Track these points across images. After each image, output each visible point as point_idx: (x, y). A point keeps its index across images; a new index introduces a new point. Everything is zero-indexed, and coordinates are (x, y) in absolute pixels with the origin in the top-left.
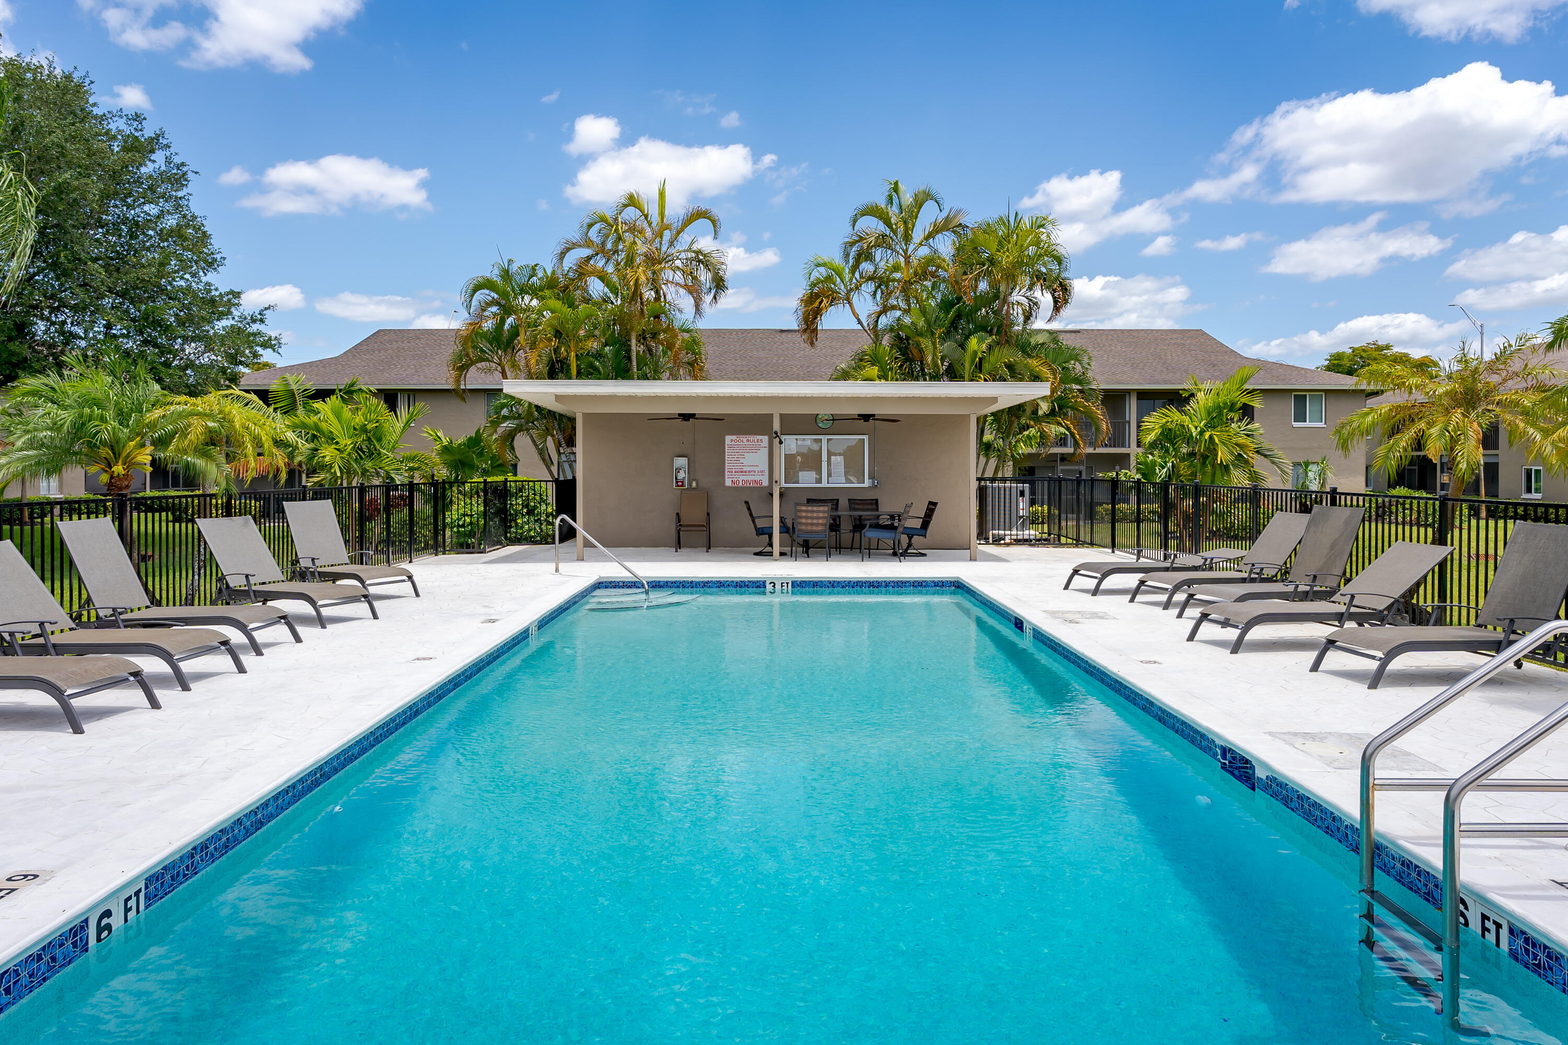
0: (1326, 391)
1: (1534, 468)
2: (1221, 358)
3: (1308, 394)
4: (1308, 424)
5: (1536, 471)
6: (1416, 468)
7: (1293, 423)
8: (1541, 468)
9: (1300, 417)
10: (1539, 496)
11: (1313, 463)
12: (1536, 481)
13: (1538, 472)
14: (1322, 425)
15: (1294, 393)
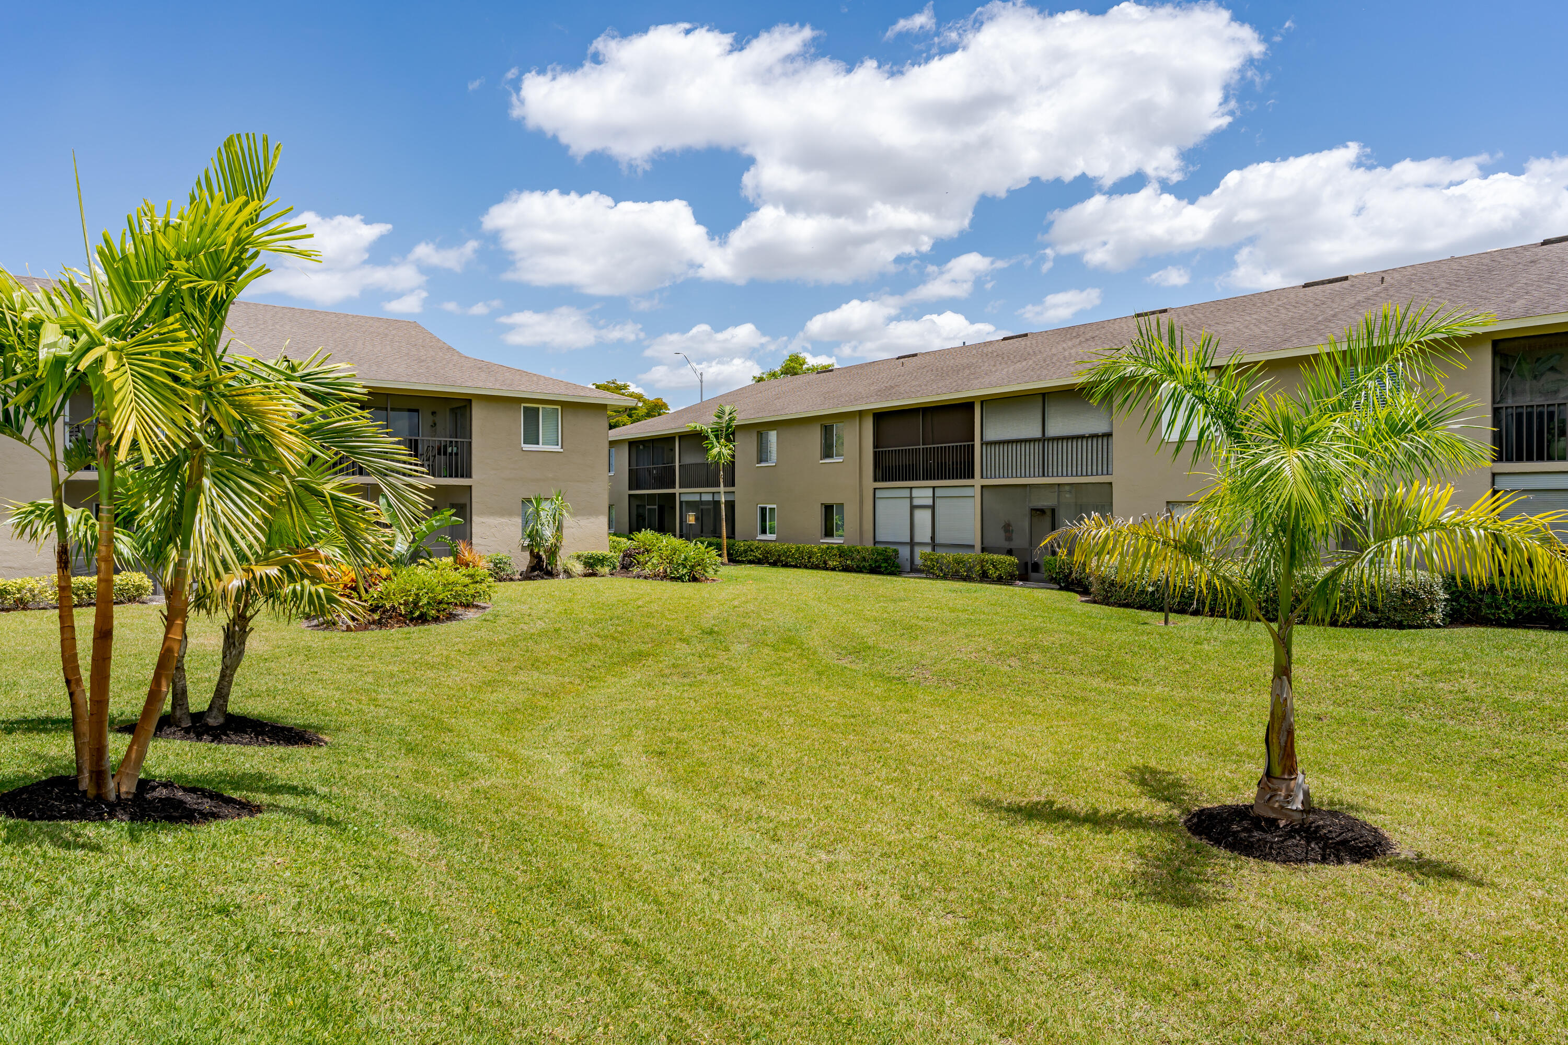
0: (564, 404)
1: (769, 506)
2: (433, 353)
3: (540, 406)
4: (540, 447)
5: (770, 509)
6: (656, 507)
7: (523, 445)
8: (774, 506)
9: (532, 437)
10: (773, 537)
11: (547, 499)
12: (770, 521)
13: (772, 510)
14: (558, 449)
15: (523, 405)
